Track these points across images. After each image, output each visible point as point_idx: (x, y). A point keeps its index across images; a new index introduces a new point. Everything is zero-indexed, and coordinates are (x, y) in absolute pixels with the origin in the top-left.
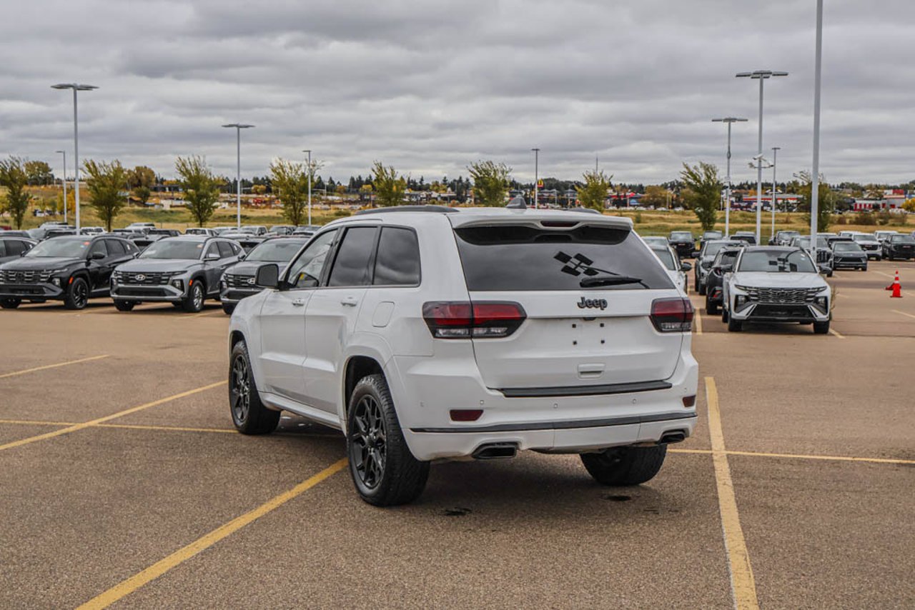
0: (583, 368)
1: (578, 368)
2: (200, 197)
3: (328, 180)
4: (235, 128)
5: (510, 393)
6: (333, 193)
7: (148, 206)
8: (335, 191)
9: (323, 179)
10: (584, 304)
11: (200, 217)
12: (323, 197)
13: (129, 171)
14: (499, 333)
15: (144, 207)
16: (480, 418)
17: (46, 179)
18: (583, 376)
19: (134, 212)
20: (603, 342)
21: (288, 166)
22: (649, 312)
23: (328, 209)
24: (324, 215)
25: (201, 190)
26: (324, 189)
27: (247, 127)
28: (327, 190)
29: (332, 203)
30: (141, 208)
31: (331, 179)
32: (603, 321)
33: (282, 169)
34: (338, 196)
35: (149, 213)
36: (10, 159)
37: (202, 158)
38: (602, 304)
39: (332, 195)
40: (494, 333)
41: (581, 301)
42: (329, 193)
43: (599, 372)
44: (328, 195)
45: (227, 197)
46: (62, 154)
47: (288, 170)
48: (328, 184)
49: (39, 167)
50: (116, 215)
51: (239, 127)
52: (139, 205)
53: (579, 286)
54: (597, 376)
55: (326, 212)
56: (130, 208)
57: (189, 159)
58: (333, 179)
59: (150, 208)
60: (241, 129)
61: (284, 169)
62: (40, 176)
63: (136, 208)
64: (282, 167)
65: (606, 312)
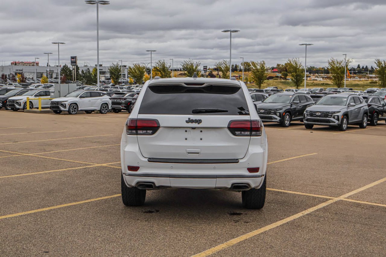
0: (189, 151)
1: (186, 150)
2: (297, 76)
3: (370, 68)
4: (305, 45)
5: (151, 160)
6: (373, 73)
7: (287, 79)
8: (373, 72)
9: (368, 67)
10: (190, 121)
11: (297, 84)
12: (367, 75)
13: (282, 65)
14: (149, 133)
15: (285, 80)
16: (139, 170)
17: (249, 69)
18: (189, 154)
19: (281, 82)
20: (201, 139)
21: (336, 62)
22: (227, 126)
23: (368, 80)
24: (364, 83)
25: (298, 73)
26: (368, 71)
27: (310, 45)
28: (370, 72)
29: (371, 78)
30: (284, 81)
31: (372, 67)
32: (202, 129)
33: (333, 63)
34: (374, 74)
35: (288, 83)
36: (223, 61)
37: (297, 59)
38: (199, 121)
39: (372, 74)
40: (148, 133)
41: (188, 120)
42: (371, 73)
43: (198, 153)
44: (369, 74)
45: (323, 76)
46: (242, 59)
47: (336, 63)
48: (370, 69)
49: (246, 64)
50: (262, 84)
51: (306, 45)
52: (284, 79)
53: (192, 113)
54: (197, 155)
55: (365, 82)
56: (280, 81)
57: (292, 60)
58: (373, 67)
59: (288, 81)
60: (307, 46)
61: (334, 63)
62: (247, 68)
63: (283, 80)
64: (333, 62)
65: (200, 125)
